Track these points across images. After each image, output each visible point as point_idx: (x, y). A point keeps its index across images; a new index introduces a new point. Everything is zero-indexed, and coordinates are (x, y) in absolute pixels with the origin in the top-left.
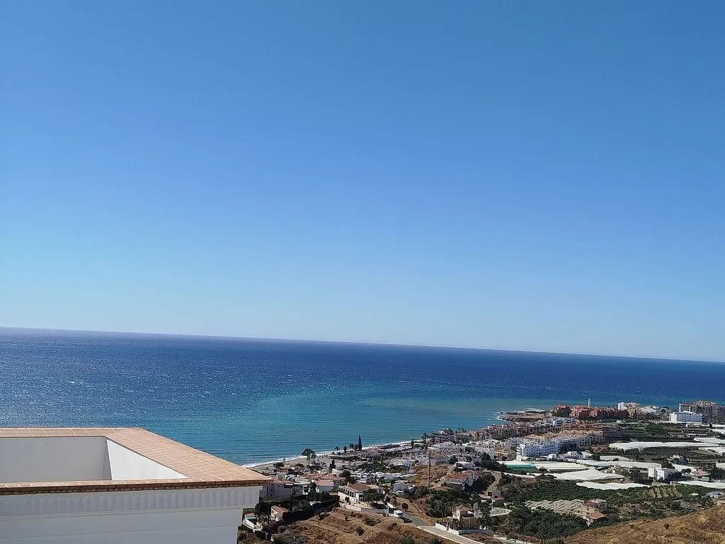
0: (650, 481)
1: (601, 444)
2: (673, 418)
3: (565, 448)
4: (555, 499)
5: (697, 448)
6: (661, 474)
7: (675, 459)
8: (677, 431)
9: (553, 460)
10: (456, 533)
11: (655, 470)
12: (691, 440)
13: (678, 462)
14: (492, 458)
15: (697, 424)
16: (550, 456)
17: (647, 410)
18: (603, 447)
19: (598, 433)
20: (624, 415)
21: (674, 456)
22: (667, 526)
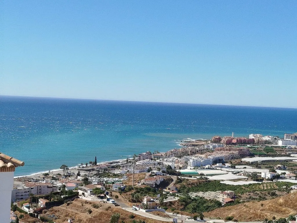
0: (262, 180)
1: (237, 159)
2: (280, 143)
3: (216, 161)
4: (207, 191)
5: (291, 160)
6: (269, 176)
7: (279, 167)
8: (281, 151)
9: (209, 168)
10: (144, 211)
11: (265, 173)
12: (289, 156)
13: (280, 168)
14: (173, 168)
15: (293, 146)
16: (207, 167)
17: (266, 138)
18: (238, 161)
19: (236, 152)
20: (252, 142)
21: (278, 165)
22: (262, 205)
